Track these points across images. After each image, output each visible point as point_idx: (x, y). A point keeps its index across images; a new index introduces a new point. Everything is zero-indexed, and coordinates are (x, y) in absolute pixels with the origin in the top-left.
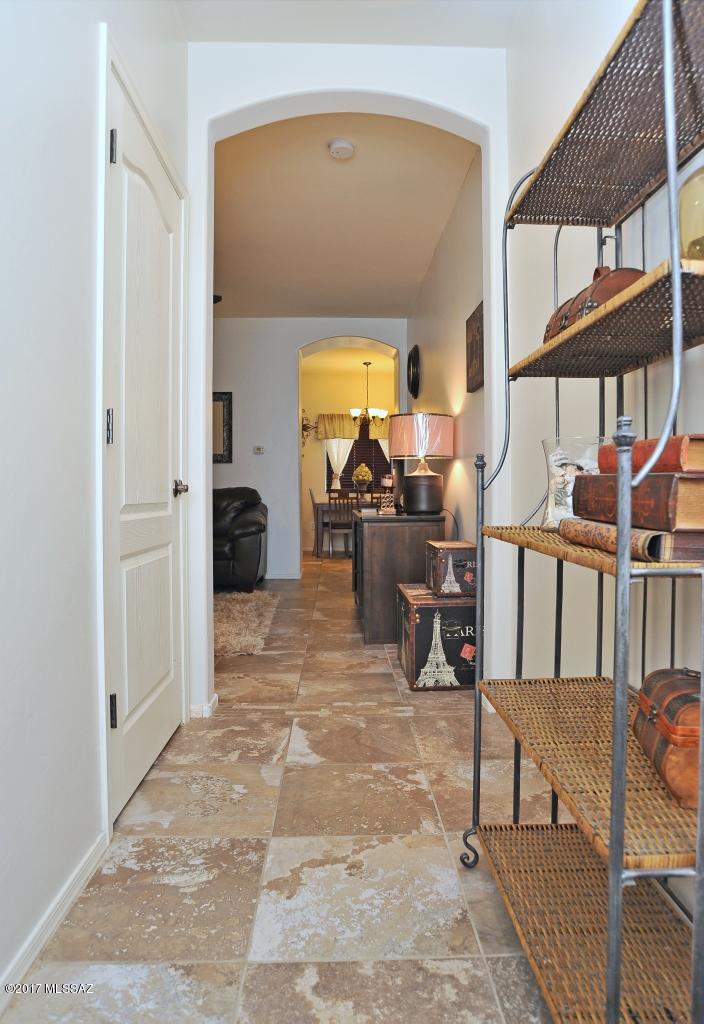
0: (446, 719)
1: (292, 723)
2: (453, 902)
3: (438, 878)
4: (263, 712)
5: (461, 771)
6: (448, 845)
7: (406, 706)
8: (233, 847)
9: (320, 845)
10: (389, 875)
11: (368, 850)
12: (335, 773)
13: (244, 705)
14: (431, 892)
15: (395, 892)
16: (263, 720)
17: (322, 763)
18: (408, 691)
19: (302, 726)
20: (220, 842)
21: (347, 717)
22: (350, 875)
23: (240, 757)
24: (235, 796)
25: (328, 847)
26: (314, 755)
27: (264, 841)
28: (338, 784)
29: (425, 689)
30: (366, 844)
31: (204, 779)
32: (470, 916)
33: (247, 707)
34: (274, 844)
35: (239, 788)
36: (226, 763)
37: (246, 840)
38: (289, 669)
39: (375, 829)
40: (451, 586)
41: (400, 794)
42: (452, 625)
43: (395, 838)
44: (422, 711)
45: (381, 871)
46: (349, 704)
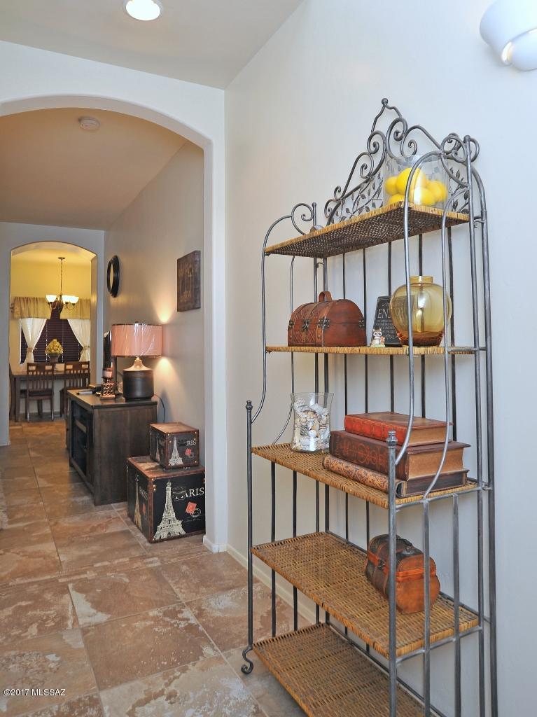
0: (185, 563)
1: (68, 589)
2: (247, 701)
3: (230, 687)
4: (39, 583)
5: (212, 603)
6: (227, 661)
7: (152, 557)
8: (72, 709)
9: (139, 687)
10: (197, 695)
11: (176, 680)
12: (123, 625)
13: (18, 581)
14: (230, 699)
15: (207, 706)
16: (43, 591)
17: (109, 619)
18: (148, 544)
19: (79, 590)
20: (59, 708)
21: (111, 575)
22: (171, 703)
23: (40, 630)
24: (52, 665)
25: (145, 687)
26: (100, 614)
27: (95, 697)
28: (130, 634)
29: (161, 540)
30: (172, 677)
31: (18, 658)
32: (261, 707)
33: (22, 582)
34: (104, 696)
35: (52, 657)
36: (29, 637)
37: (79, 700)
38: (42, 539)
39: (173, 663)
40: (176, 460)
41: (178, 631)
42: (180, 490)
43: (190, 666)
44: (165, 559)
45: (191, 694)
46: (106, 563)
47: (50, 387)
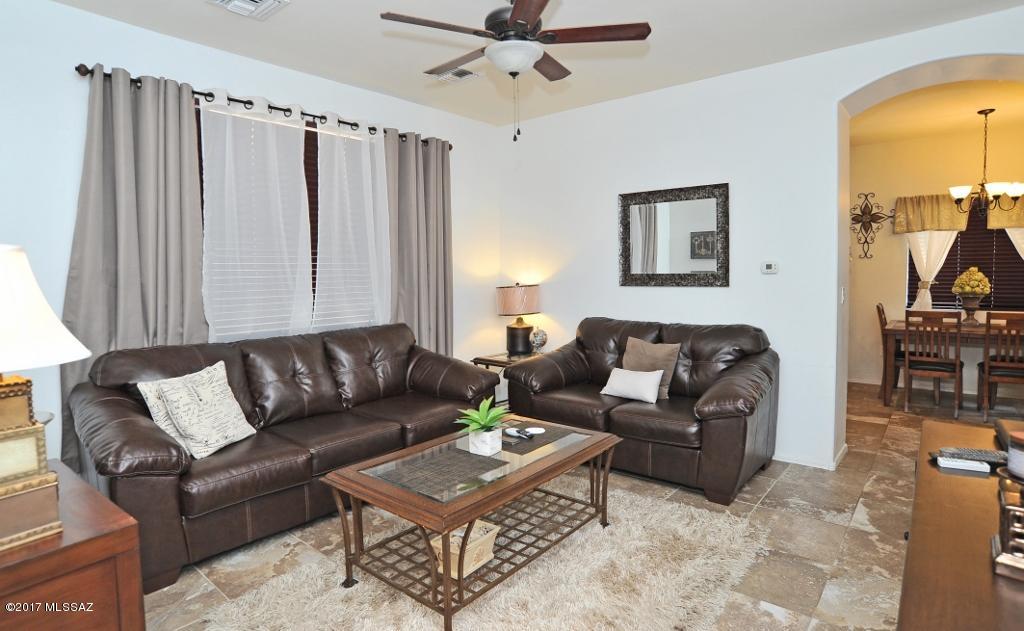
47: (952, 356)
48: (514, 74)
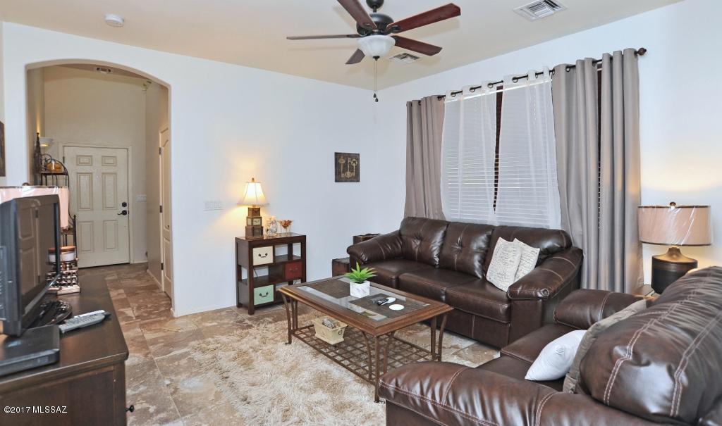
23: (147, 305)
48: (376, 58)
